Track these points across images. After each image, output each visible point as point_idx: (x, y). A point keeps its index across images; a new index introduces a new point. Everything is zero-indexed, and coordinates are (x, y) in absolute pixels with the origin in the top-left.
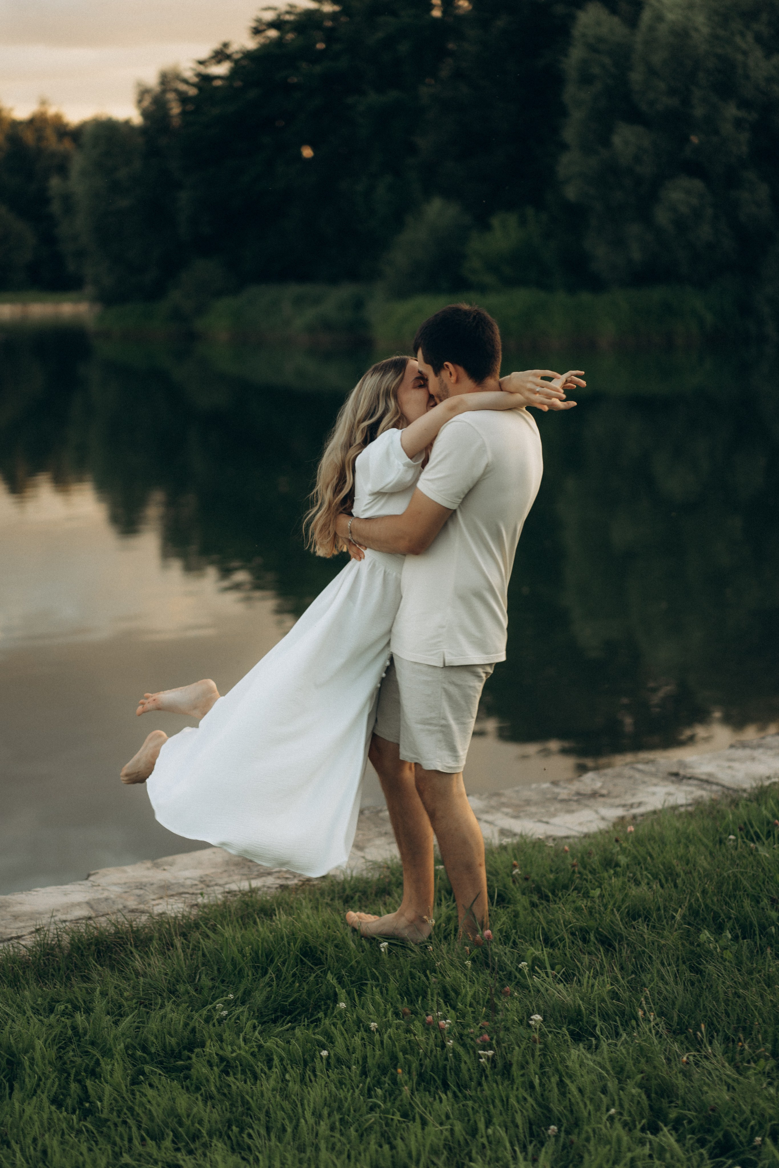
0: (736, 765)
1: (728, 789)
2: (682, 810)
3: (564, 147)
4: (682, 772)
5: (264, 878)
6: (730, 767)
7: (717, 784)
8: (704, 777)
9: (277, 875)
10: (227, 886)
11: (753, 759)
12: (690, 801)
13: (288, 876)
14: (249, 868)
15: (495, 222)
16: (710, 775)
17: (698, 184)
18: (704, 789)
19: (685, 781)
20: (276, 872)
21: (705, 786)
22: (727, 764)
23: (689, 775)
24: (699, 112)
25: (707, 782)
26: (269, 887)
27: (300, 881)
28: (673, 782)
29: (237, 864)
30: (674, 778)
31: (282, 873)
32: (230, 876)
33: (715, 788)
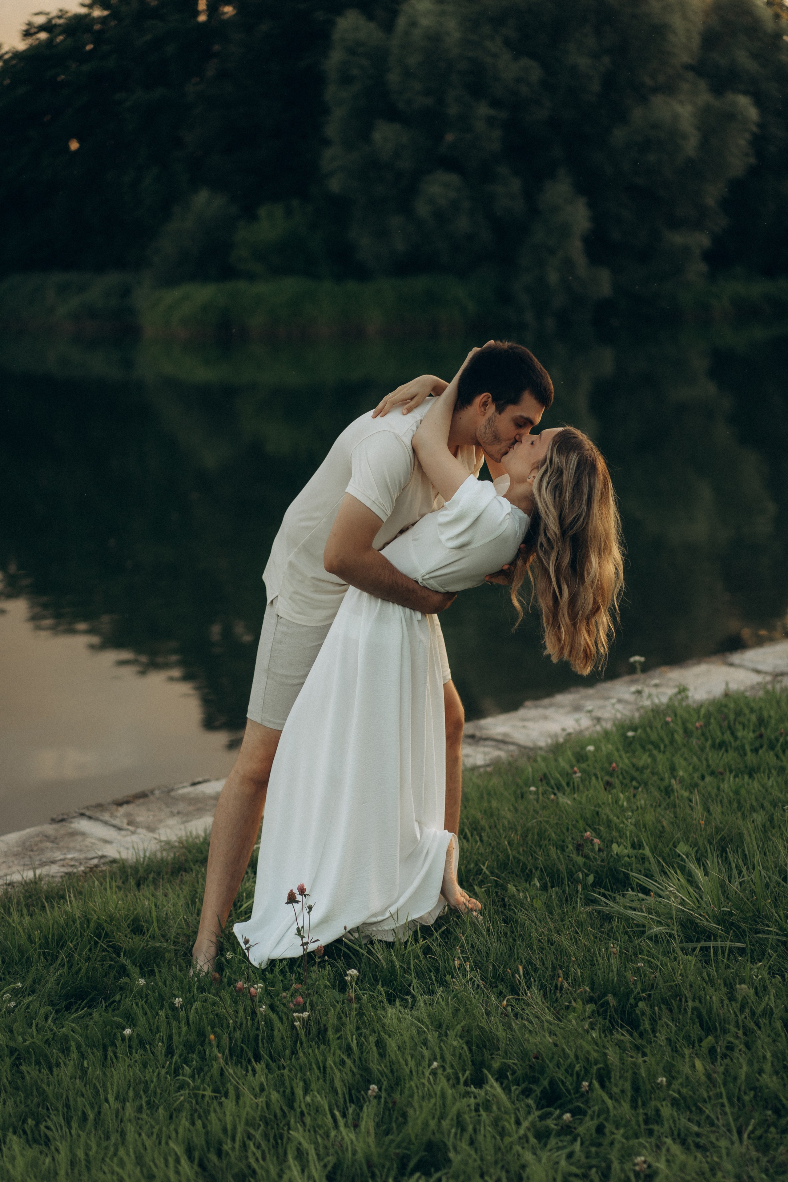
0: (530, 724)
1: (525, 748)
2: (482, 770)
3: (326, 142)
4: (478, 734)
5: (47, 867)
6: (524, 727)
7: (513, 744)
8: (500, 737)
9: (61, 863)
10: (9, 878)
11: (546, 718)
12: (488, 762)
13: (72, 863)
14: (30, 857)
15: (262, 212)
16: (505, 735)
17: (453, 179)
18: (500, 749)
19: (482, 742)
20: (60, 860)
21: (502, 746)
22: (520, 724)
23: (484, 737)
24: (453, 111)
25: (504, 742)
26: (53, 877)
27: (88, 867)
28: (470, 744)
29: (16, 855)
30: (470, 740)
31: (67, 861)
32: (10, 867)
33: (511, 748)
